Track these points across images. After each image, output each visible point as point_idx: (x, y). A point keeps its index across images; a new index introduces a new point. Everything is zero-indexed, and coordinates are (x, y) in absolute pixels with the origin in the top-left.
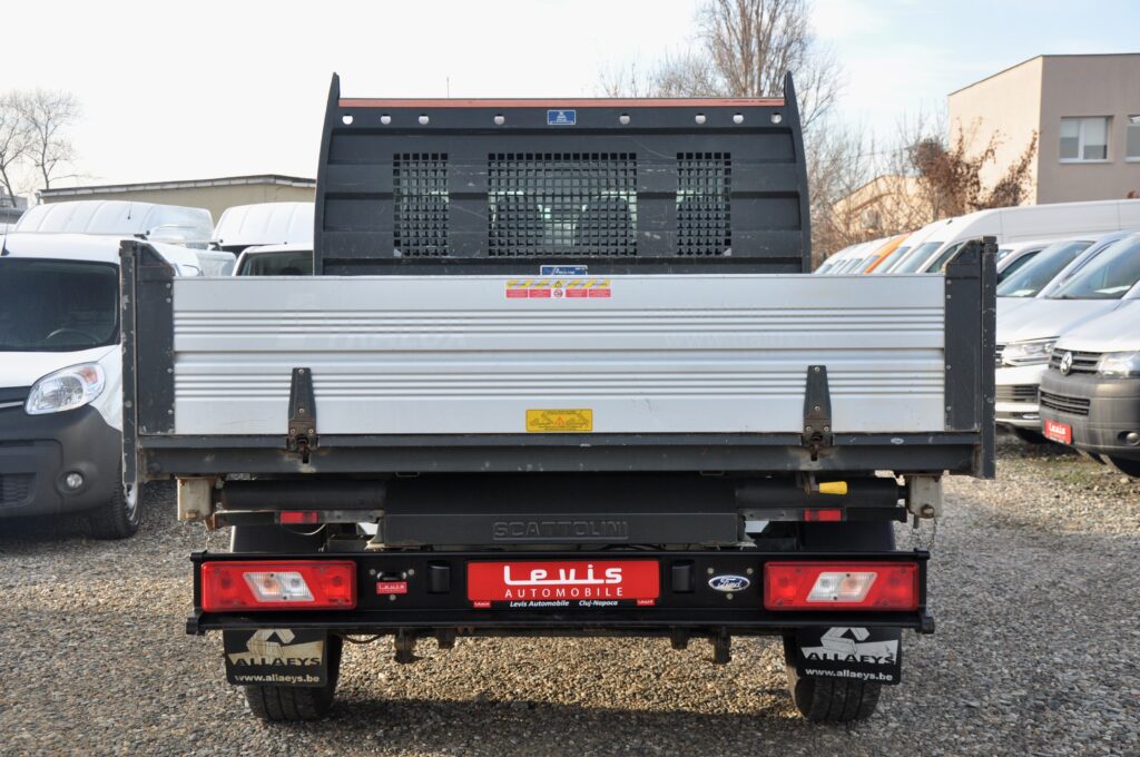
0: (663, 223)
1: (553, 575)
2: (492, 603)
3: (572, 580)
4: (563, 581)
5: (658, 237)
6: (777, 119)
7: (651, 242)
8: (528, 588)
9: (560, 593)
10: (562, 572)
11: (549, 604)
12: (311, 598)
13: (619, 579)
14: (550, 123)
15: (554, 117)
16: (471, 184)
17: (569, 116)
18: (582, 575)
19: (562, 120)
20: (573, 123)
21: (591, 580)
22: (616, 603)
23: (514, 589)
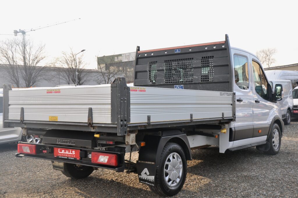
0: (199, 74)
1: (65, 152)
2: (57, 156)
3: (68, 153)
4: (66, 153)
5: (197, 78)
6: (223, 46)
7: (195, 79)
8: (62, 154)
9: (66, 155)
10: (66, 151)
11: (64, 157)
12: (30, 152)
13: (74, 154)
14: (175, 53)
15: (176, 51)
16: (161, 68)
17: (179, 50)
18: (69, 152)
19: (178, 52)
20: (180, 52)
21: (70, 153)
22: (73, 159)
23: (60, 153)
